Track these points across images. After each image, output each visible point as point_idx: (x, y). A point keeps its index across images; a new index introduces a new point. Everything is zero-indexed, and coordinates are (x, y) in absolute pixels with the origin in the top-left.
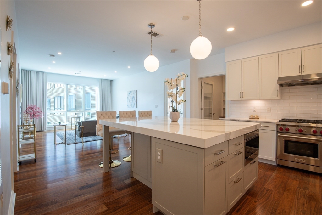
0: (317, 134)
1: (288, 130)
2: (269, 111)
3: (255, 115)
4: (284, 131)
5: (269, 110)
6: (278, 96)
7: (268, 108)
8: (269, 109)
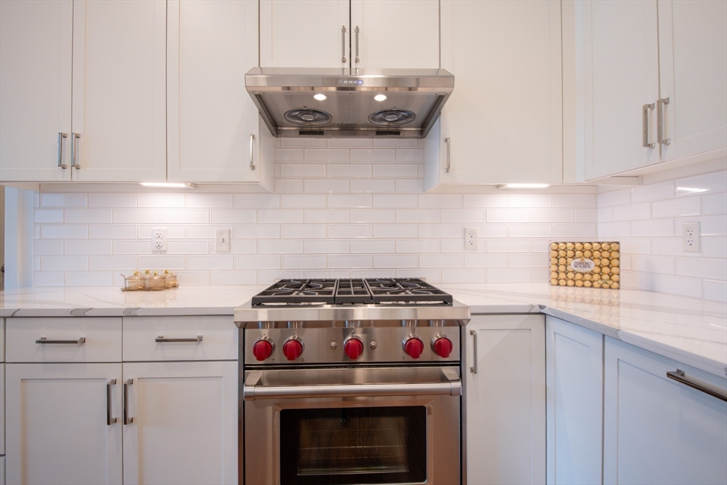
0: (423, 357)
1: (294, 350)
2: (225, 247)
3: (157, 268)
4: (278, 356)
5: (226, 241)
6: (253, 168)
7: (220, 233)
8: (226, 236)
